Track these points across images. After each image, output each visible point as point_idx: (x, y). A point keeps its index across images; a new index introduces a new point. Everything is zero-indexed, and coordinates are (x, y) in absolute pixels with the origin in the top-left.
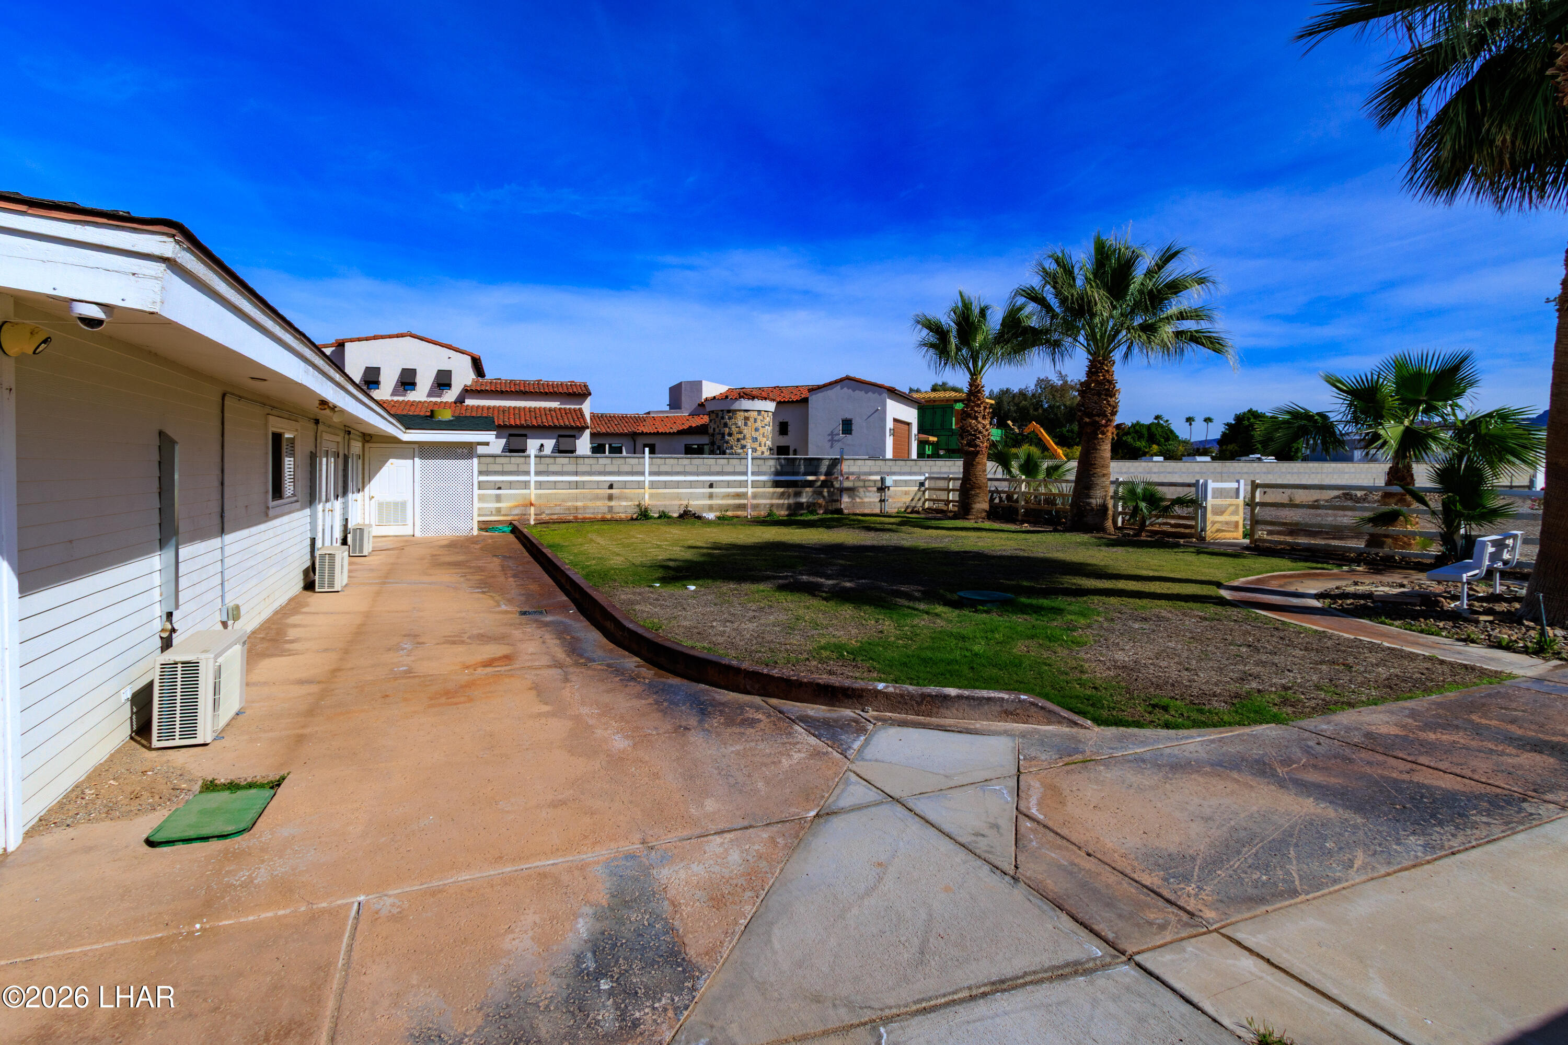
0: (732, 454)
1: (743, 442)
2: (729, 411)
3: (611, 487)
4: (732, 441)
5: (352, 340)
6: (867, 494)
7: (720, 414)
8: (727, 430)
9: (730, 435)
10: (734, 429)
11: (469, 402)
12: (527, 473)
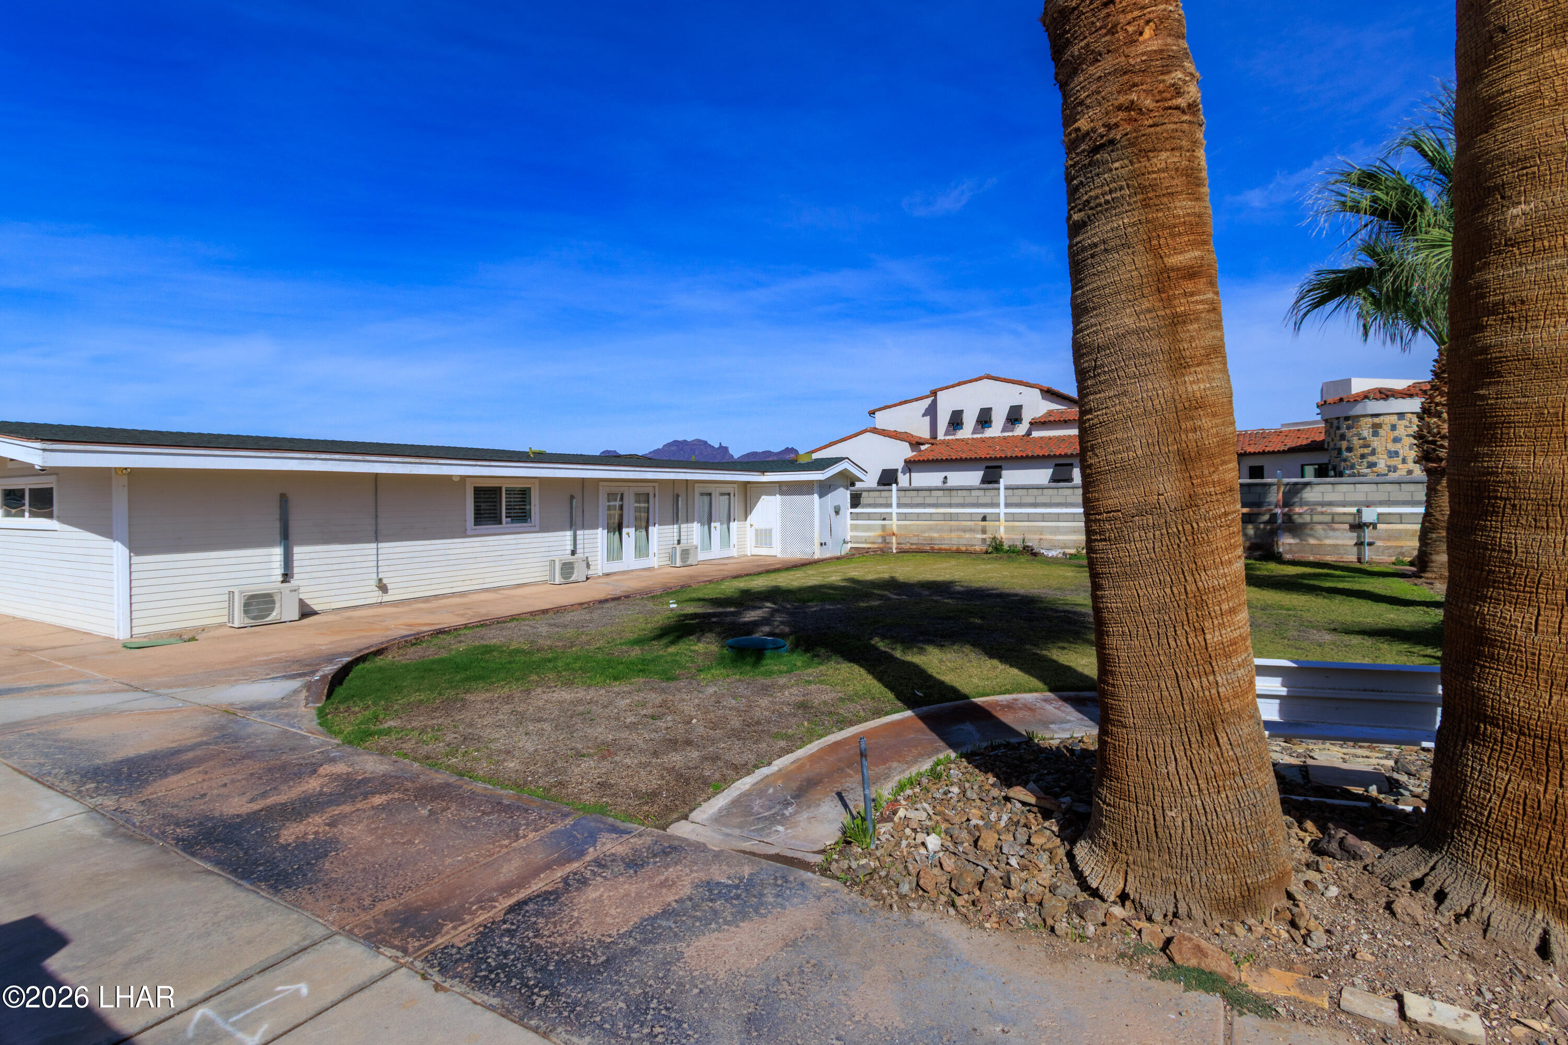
0: (1353, 475)
1: (1371, 459)
2: (1347, 418)
3: (984, 519)
4: (1353, 457)
5: (942, 389)
6: (1331, 533)
7: (1335, 423)
8: (1344, 444)
9: (1349, 449)
10: (1356, 442)
11: (1035, 434)
12: (890, 506)
